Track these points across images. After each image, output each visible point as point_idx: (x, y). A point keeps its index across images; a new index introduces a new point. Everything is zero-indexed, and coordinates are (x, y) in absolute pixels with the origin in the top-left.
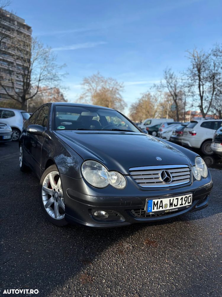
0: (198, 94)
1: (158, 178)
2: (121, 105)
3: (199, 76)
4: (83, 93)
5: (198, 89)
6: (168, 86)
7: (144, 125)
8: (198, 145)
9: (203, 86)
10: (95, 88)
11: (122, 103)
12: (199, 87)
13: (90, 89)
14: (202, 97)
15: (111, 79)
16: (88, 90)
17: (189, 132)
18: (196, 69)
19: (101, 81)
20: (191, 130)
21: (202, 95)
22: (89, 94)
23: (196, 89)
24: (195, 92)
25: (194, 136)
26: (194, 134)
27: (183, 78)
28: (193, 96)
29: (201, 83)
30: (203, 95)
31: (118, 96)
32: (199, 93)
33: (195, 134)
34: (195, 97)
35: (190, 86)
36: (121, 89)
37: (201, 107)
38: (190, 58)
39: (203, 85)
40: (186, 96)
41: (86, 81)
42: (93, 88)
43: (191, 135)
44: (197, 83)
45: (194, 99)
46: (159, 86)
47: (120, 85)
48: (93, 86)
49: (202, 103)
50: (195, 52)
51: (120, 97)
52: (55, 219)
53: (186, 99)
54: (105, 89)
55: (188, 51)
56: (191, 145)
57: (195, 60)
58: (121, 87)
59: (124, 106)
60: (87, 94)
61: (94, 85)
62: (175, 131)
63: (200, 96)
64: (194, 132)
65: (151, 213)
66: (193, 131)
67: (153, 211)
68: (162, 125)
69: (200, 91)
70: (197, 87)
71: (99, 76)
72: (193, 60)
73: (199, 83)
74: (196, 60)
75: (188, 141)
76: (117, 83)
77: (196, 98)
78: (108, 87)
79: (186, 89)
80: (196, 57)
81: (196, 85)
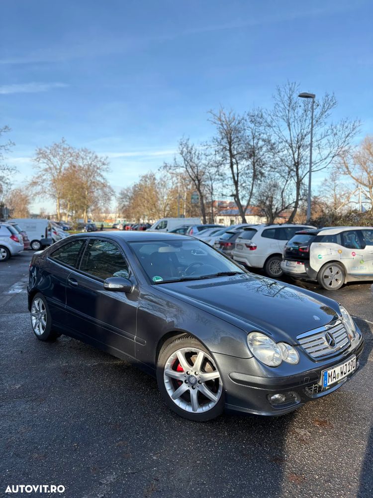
0: (230, 178)
1: (323, 343)
2: (105, 194)
3: (230, 150)
4: (36, 176)
5: (230, 169)
6: (186, 166)
7: (156, 228)
8: (261, 264)
9: (237, 166)
10: (58, 167)
11: (107, 190)
12: (232, 167)
13: (50, 168)
14: (236, 183)
15: (85, 151)
16: (46, 170)
17: (246, 244)
18: (225, 140)
19: (69, 155)
20: (248, 242)
21: (236, 178)
22: (48, 177)
23: (226, 169)
24: (225, 174)
25: (254, 251)
26: (253, 248)
27: (208, 153)
28: (223, 180)
29: (234, 160)
30: (238, 179)
31: (99, 178)
32: (232, 176)
33: (255, 247)
34: (226, 182)
35: (219, 165)
36: (105, 167)
37: (236, 196)
38: (215, 123)
39: (237, 164)
40: (213, 181)
41: (42, 154)
42: (55, 167)
43: (249, 249)
44: (229, 161)
45: (224, 185)
46: (173, 165)
47: (102, 160)
48: (55, 164)
49: (237, 190)
50: (222, 114)
51: (102, 181)
52: (193, 412)
53: (213, 185)
54: (74, 167)
55: (212, 112)
56: (250, 264)
57: (222, 125)
58: (104, 164)
59: (110, 194)
60: (44, 177)
61: (56, 161)
62: (218, 242)
63: (233, 180)
64: (253, 245)
65: (327, 388)
66: (252, 243)
67: (328, 384)
68: (190, 231)
69: (233, 173)
70: (228, 166)
71: (65, 146)
72: (221, 126)
73: (231, 160)
74: (225, 127)
75: (246, 258)
76: (96, 157)
77: (227, 184)
78: (81, 164)
79: (213, 170)
80: (223, 121)
81: (228, 163)
